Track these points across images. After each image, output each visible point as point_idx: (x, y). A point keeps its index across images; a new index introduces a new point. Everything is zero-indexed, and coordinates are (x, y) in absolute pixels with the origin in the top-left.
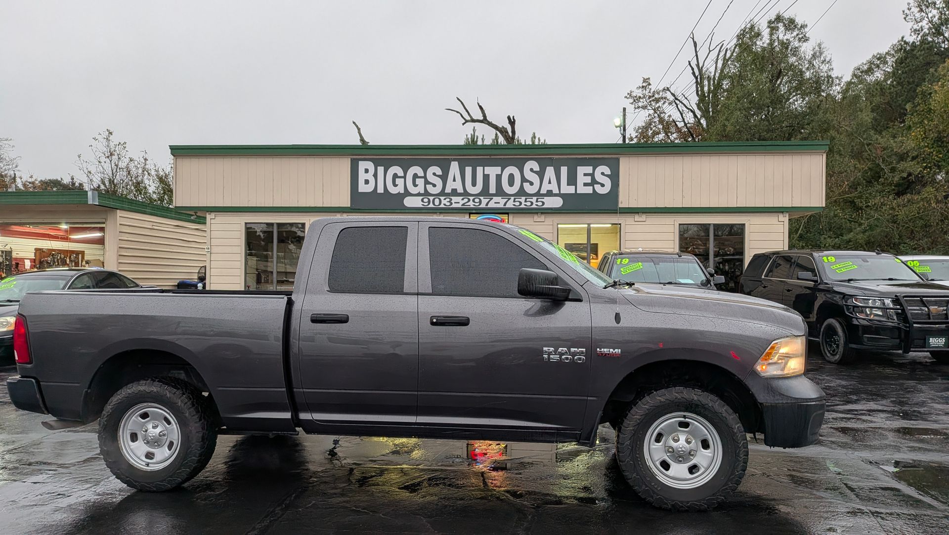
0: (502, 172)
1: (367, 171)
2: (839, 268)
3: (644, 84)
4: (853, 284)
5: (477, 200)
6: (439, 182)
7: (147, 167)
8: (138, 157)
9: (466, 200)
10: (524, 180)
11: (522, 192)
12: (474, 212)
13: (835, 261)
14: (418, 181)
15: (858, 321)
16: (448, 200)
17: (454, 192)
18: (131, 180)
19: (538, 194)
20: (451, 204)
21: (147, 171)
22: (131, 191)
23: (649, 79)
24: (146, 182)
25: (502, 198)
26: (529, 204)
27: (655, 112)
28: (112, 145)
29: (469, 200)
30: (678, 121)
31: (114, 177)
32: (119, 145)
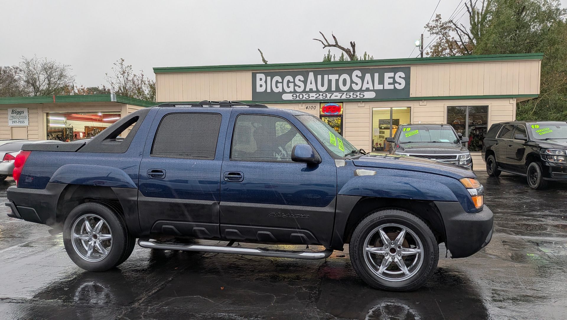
0: (339, 78)
1: (261, 79)
2: (540, 132)
3: (437, 18)
4: (549, 141)
5: (324, 95)
6: (302, 85)
7: (143, 79)
8: (139, 74)
9: (318, 95)
10: (352, 82)
11: (351, 90)
12: (323, 102)
13: (539, 128)
14: (290, 85)
15: (549, 164)
16: (308, 95)
17: (311, 91)
18: (135, 87)
19: (361, 90)
20: (310, 97)
21: (143, 82)
22: (135, 94)
23: (440, 15)
24: (143, 88)
25: (339, 93)
26: (355, 96)
27: (444, 36)
28: (124, 67)
29: (320, 95)
30: (458, 41)
31: (126, 86)
32: (128, 67)
